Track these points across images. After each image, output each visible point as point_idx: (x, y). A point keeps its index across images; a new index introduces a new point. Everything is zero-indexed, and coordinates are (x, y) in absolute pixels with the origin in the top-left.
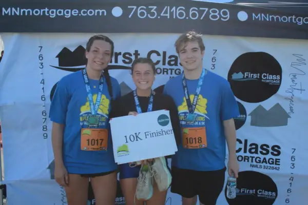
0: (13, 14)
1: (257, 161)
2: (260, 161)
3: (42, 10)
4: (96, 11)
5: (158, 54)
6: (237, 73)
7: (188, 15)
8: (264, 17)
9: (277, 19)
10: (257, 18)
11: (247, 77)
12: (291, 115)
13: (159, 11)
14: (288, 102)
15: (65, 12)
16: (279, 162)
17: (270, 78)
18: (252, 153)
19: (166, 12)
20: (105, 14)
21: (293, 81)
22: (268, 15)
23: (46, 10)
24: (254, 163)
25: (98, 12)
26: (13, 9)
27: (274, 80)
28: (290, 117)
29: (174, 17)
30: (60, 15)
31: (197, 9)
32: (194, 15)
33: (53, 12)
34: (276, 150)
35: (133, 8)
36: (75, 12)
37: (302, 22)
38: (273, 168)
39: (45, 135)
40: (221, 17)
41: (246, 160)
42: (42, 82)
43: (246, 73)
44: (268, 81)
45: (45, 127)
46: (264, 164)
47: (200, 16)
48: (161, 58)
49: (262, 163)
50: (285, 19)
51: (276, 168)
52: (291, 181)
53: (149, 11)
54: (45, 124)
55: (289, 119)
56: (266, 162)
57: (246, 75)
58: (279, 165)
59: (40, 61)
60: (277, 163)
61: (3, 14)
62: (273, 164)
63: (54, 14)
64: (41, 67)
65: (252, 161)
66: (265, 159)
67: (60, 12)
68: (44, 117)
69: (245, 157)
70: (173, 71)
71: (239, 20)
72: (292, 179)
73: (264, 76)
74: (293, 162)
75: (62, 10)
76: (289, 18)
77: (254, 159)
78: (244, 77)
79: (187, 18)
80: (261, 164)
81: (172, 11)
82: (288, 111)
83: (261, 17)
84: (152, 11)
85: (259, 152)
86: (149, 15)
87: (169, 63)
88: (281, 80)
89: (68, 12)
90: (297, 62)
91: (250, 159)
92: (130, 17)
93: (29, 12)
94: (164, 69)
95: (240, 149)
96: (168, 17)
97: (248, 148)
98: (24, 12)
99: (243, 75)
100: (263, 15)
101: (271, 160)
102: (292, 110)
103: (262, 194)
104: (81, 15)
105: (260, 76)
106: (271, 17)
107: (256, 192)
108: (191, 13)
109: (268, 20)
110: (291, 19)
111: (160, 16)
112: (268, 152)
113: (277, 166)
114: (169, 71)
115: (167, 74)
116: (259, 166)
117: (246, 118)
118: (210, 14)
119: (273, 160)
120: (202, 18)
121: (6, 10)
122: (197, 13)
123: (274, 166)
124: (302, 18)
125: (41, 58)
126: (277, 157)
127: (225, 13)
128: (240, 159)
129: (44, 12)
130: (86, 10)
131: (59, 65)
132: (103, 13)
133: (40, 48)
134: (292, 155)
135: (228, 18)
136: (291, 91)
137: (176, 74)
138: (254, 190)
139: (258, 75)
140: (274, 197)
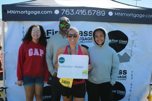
0: (12, 13)
2: (118, 77)
3: (24, 11)
4: (48, 12)
7: (87, 13)
9: (125, 15)
11: (113, 41)
12: (131, 57)
13: (75, 12)
14: (130, 52)
15: (34, 12)
19: (78, 12)
20: (52, 13)
21: (132, 43)
22: (121, 13)
23: (26, 11)
25: (49, 12)
26: (12, 11)
28: (131, 58)
29: (81, 14)
30: (32, 13)
31: (91, 11)
32: (90, 13)
33: (29, 12)
34: (125, 72)
35: (64, 10)
36: (39, 12)
37: (135, 16)
38: (123, 80)
40: (101, 14)
43: (112, 40)
44: (121, 43)
46: (120, 78)
47: (92, 14)
50: (128, 15)
51: (125, 80)
52: (131, 86)
53: (70, 12)
55: (130, 59)
56: (121, 77)
57: (112, 41)
59: (23, 34)
61: (8, 13)
62: (124, 78)
63: (30, 13)
64: (23, 36)
66: (120, 76)
67: (32, 12)
71: (109, 15)
72: (131, 84)
73: (120, 41)
74: (132, 77)
75: (33, 11)
76: (130, 14)
79: (87, 15)
81: (80, 11)
82: (130, 55)
83: (118, 14)
84: (72, 11)
86: (70, 13)
89: (35, 12)
90: (134, 35)
92: (62, 14)
93: (19, 12)
96: (79, 14)
98: (17, 12)
100: (119, 13)
101: (123, 76)
102: (131, 55)
103: (119, 92)
104: (41, 14)
106: (123, 14)
107: (117, 91)
108: (88, 12)
110: (131, 15)
111: (75, 14)
112: (121, 73)
113: (125, 79)
118: (97, 13)
120: (93, 15)
121: (9, 12)
122: (91, 12)
123: (124, 79)
124: (136, 14)
125: (23, 33)
127: (103, 12)
129: (25, 12)
130: (43, 11)
132: (51, 12)
133: (23, 28)
134: (132, 74)
135: (105, 15)
136: (131, 47)
137: (82, 40)
138: (116, 91)
139: (118, 40)
140: (124, 94)
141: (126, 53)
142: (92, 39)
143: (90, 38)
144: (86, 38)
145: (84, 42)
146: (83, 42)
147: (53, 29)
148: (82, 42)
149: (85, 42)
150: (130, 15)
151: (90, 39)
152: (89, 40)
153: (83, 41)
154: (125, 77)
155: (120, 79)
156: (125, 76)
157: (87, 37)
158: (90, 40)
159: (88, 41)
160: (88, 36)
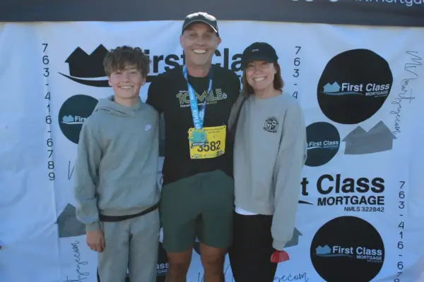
1: (353, 201)
2: (357, 201)
12: (397, 135)
14: (393, 117)
16: (383, 200)
18: (347, 191)
21: (403, 88)
24: (350, 205)
28: (396, 138)
34: (379, 184)
38: (375, 209)
39: (52, 175)
41: (339, 203)
42: (48, 96)
45: (51, 163)
46: (363, 205)
48: (221, 59)
49: (360, 203)
51: (379, 209)
54: (50, 159)
55: (394, 141)
56: (366, 203)
58: (383, 204)
59: (45, 66)
60: (381, 202)
62: (375, 203)
64: (46, 74)
65: (347, 203)
66: (363, 197)
68: (50, 149)
69: (337, 198)
72: (401, 225)
74: (402, 200)
77: (349, 199)
80: (358, 205)
82: (392, 129)
85: (355, 189)
87: (233, 67)
91: (344, 200)
95: (331, 189)
97: (342, 184)
101: (372, 199)
102: (397, 129)
107: (354, 251)
112: (367, 188)
113: (381, 206)
116: (356, 209)
117: (339, 145)
119: (375, 198)
123: (377, 206)
125: (46, 61)
126: (380, 194)
128: (331, 201)
131: (71, 74)
133: (44, 46)
134: (400, 190)
136: (398, 101)
138: (352, 249)
140: (380, 258)
154: (380, 200)
156: (379, 197)
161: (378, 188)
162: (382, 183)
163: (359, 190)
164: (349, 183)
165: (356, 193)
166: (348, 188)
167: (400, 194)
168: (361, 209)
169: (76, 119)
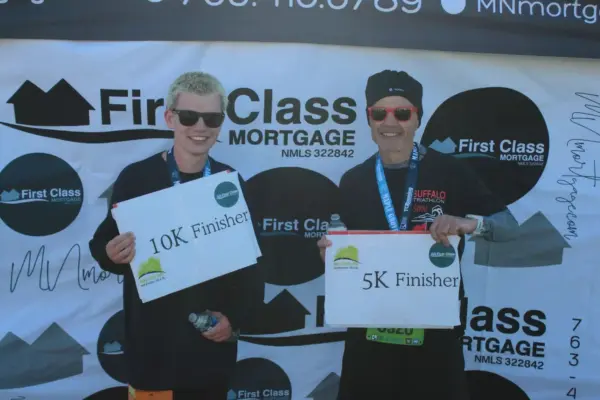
1: (491, 347)
2: (497, 348)
5: (254, 97)
6: (442, 139)
8: (503, 4)
9: (537, 8)
10: (487, 7)
11: (465, 150)
12: (571, 241)
14: (564, 208)
16: (542, 350)
17: (520, 151)
18: (480, 329)
21: (576, 156)
24: (484, 352)
27: (528, 155)
28: (569, 246)
29: (291, 5)
34: (536, 322)
38: (528, 364)
40: (401, 4)
41: (466, 347)
43: (461, 141)
44: (514, 157)
46: (508, 353)
47: (353, 2)
48: (259, 106)
49: (503, 352)
50: (554, 10)
51: (535, 365)
55: (565, 250)
56: (511, 350)
57: (461, 146)
58: (542, 356)
60: (538, 353)
62: (528, 353)
65: (479, 349)
66: (508, 342)
70: (290, 137)
71: (443, 11)
72: (572, 393)
73: (506, 146)
74: (575, 351)
76: (566, 6)
77: (483, 343)
78: (457, 149)
79: (322, 6)
80: (500, 354)
82: (562, 228)
85: (494, 326)
87: (280, 118)
88: (546, 154)
90: (587, 111)
91: (475, 342)
92: (185, 3)
94: (267, 132)
96: (277, 4)
97: (470, 316)
99: (454, 146)
101: (523, 346)
102: (572, 230)
105: (496, 147)
109: (513, 12)
110: (570, 9)
111: (258, 2)
112: (516, 327)
113: (538, 359)
114: (281, 137)
115: (276, 143)
116: (494, 360)
119: (528, 345)
120: (356, 8)
123: (532, 359)
126: (538, 339)
131: (17, 122)
134: (573, 334)
135: (419, 6)
136: (570, 180)
137: (297, 143)
139: (492, 143)
141: (539, 216)
142: (348, 141)
143: (337, 133)
144: (318, 133)
145: (308, 154)
146: (303, 153)
147: (136, 88)
148: (298, 153)
149: (313, 153)
150: (562, 10)
151: (341, 136)
152: (332, 144)
153: (303, 148)
154: (537, 350)
155: (509, 362)
157: (323, 128)
158: (338, 143)
159: (331, 147)
160: (330, 124)
161: (534, 328)
162: (542, 321)
163: (501, 328)
164: (483, 314)
165: (496, 333)
166: (481, 323)
167: (572, 341)
168: (504, 361)
169: (23, 194)
